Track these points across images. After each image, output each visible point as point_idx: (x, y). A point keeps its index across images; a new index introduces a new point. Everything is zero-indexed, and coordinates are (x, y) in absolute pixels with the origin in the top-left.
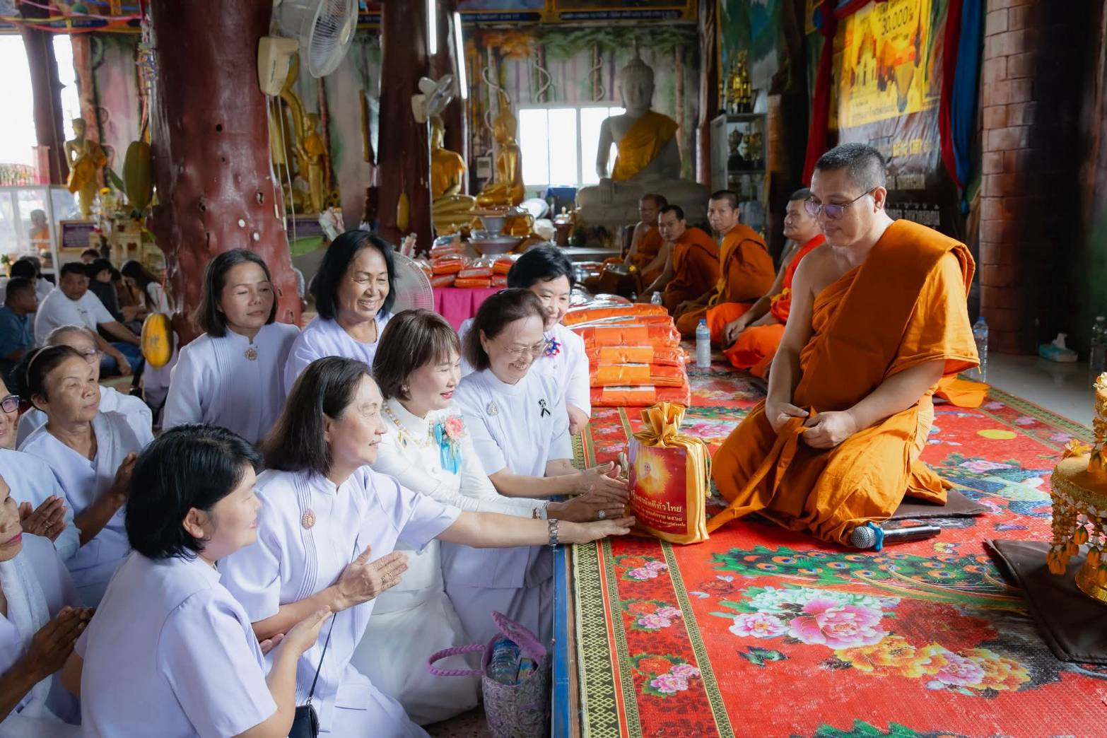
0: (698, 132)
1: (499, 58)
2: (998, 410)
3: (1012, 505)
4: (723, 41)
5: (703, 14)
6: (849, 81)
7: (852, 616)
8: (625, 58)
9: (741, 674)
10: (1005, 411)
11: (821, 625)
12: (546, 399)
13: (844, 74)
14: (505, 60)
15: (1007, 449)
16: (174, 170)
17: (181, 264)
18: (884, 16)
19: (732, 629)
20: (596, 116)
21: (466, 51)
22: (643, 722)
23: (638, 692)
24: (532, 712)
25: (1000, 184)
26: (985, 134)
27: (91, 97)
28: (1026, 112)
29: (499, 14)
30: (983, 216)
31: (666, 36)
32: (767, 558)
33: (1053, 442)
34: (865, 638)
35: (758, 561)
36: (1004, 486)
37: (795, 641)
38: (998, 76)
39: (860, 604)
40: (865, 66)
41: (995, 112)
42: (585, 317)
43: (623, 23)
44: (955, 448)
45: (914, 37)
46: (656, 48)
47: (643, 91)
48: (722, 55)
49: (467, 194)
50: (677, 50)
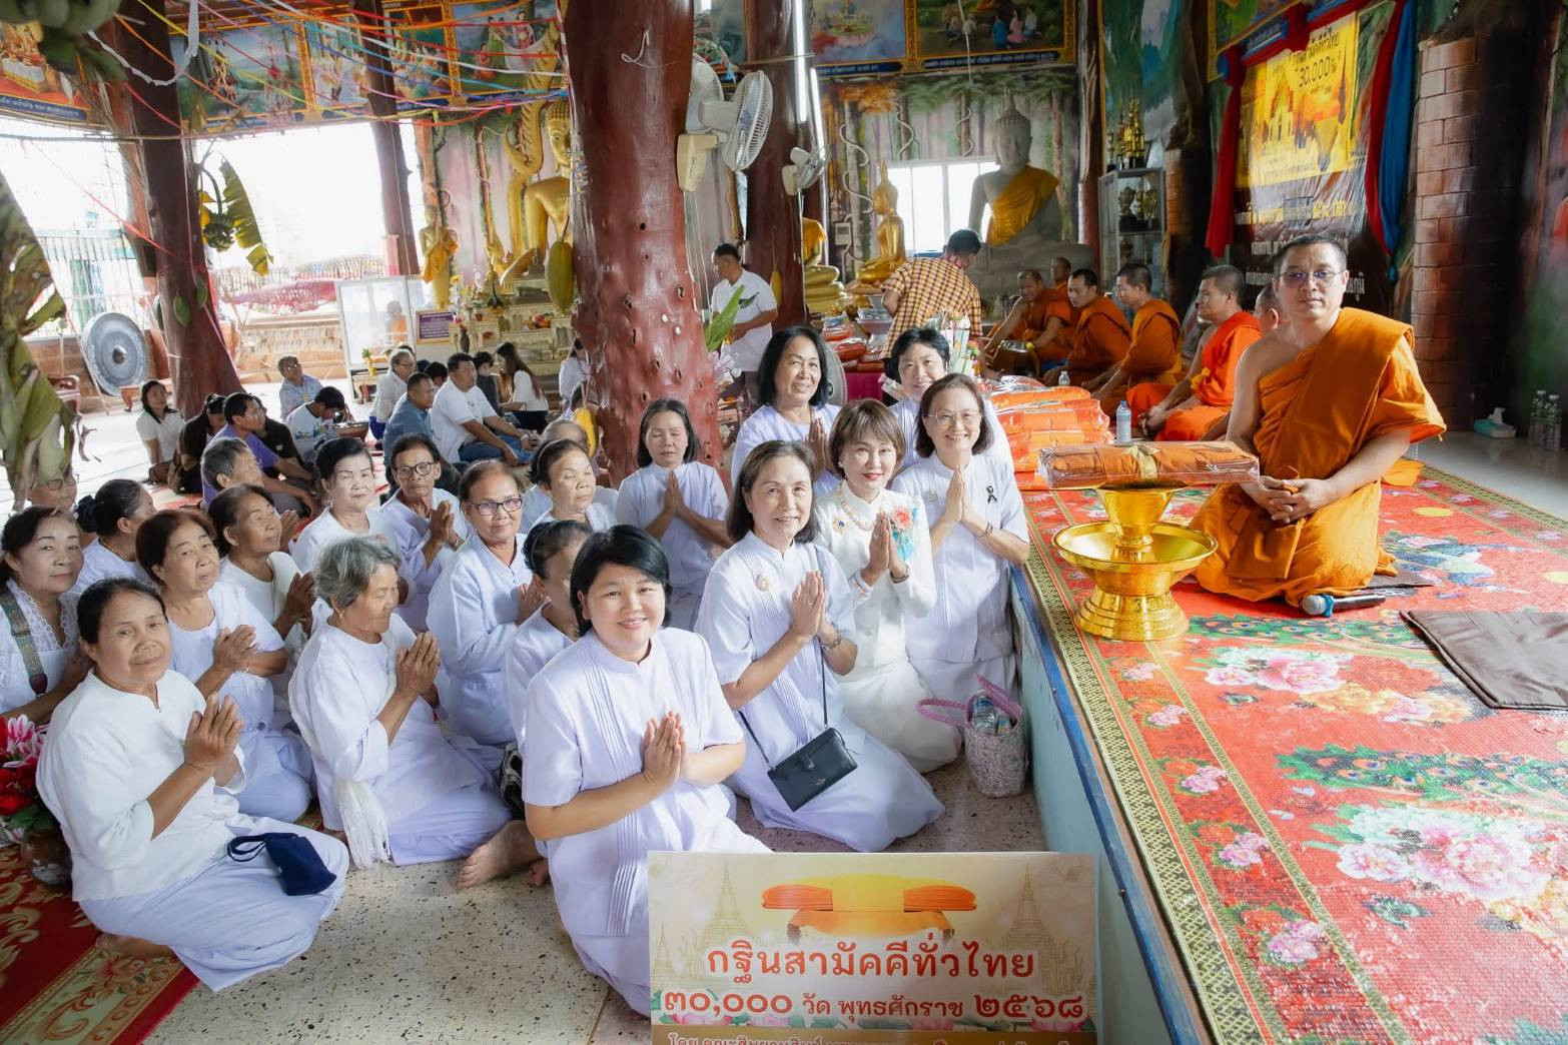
0: (1080, 187)
1: (856, 114)
2: (1433, 488)
3: (1452, 576)
4: (1107, 85)
5: (1084, 55)
6: (1260, 135)
7: (1310, 669)
8: (996, 110)
9: (1223, 712)
10: (1440, 489)
11: (1285, 675)
12: (994, 487)
13: (1255, 128)
14: (864, 115)
15: (1444, 525)
16: (600, 271)
17: (607, 360)
18: (1300, 66)
19: (1207, 679)
20: (967, 174)
21: (823, 107)
22: (1149, 746)
23: (1139, 725)
24: (1015, 760)
25: (1434, 252)
26: (1418, 201)
27: (433, 180)
28: (1463, 179)
29: (857, 66)
30: (1416, 286)
31: (1041, 81)
32: (1228, 623)
33: (1490, 518)
34: (1325, 685)
35: (1219, 626)
36: (1444, 560)
37: (1264, 688)
38: (1433, 140)
39: (1317, 660)
40: (1280, 120)
41: (1430, 178)
42: (1007, 402)
43: (994, 68)
44: (1392, 526)
45: (1338, 90)
46: (1030, 95)
47: (1020, 145)
48: (1107, 100)
49: (827, 265)
50: (1054, 95)
